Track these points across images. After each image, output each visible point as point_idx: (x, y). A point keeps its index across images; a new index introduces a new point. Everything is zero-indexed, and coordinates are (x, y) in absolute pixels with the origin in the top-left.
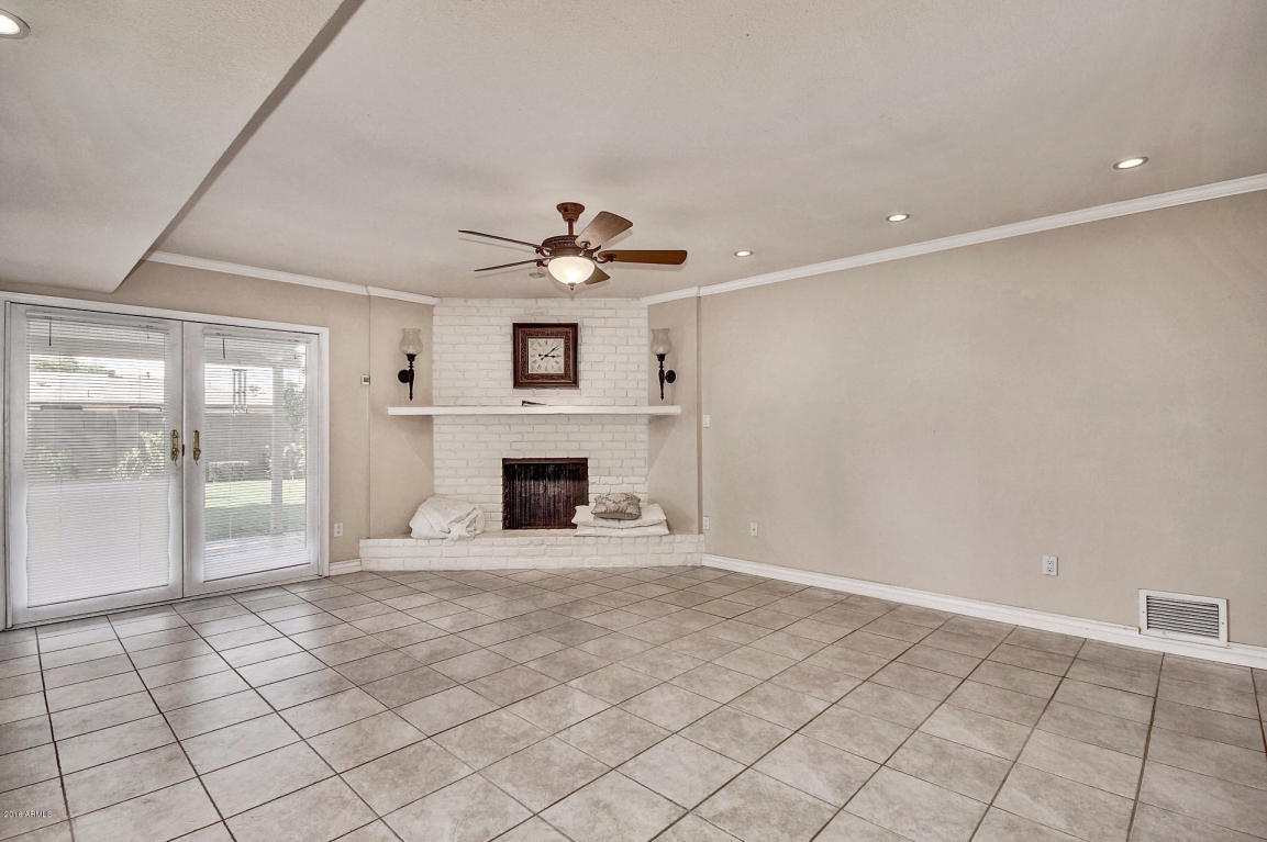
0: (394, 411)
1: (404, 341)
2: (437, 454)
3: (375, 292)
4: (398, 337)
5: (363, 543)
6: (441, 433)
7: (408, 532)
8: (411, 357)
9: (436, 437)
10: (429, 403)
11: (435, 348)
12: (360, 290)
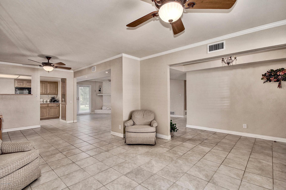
0: (98, 95)
1: (100, 86)
2: (103, 100)
3: (96, 81)
4: (99, 86)
5: (95, 110)
6: (104, 97)
7: (102, 109)
8: (100, 88)
9: (103, 98)
10: (102, 94)
11: (103, 87)
12: (95, 81)
